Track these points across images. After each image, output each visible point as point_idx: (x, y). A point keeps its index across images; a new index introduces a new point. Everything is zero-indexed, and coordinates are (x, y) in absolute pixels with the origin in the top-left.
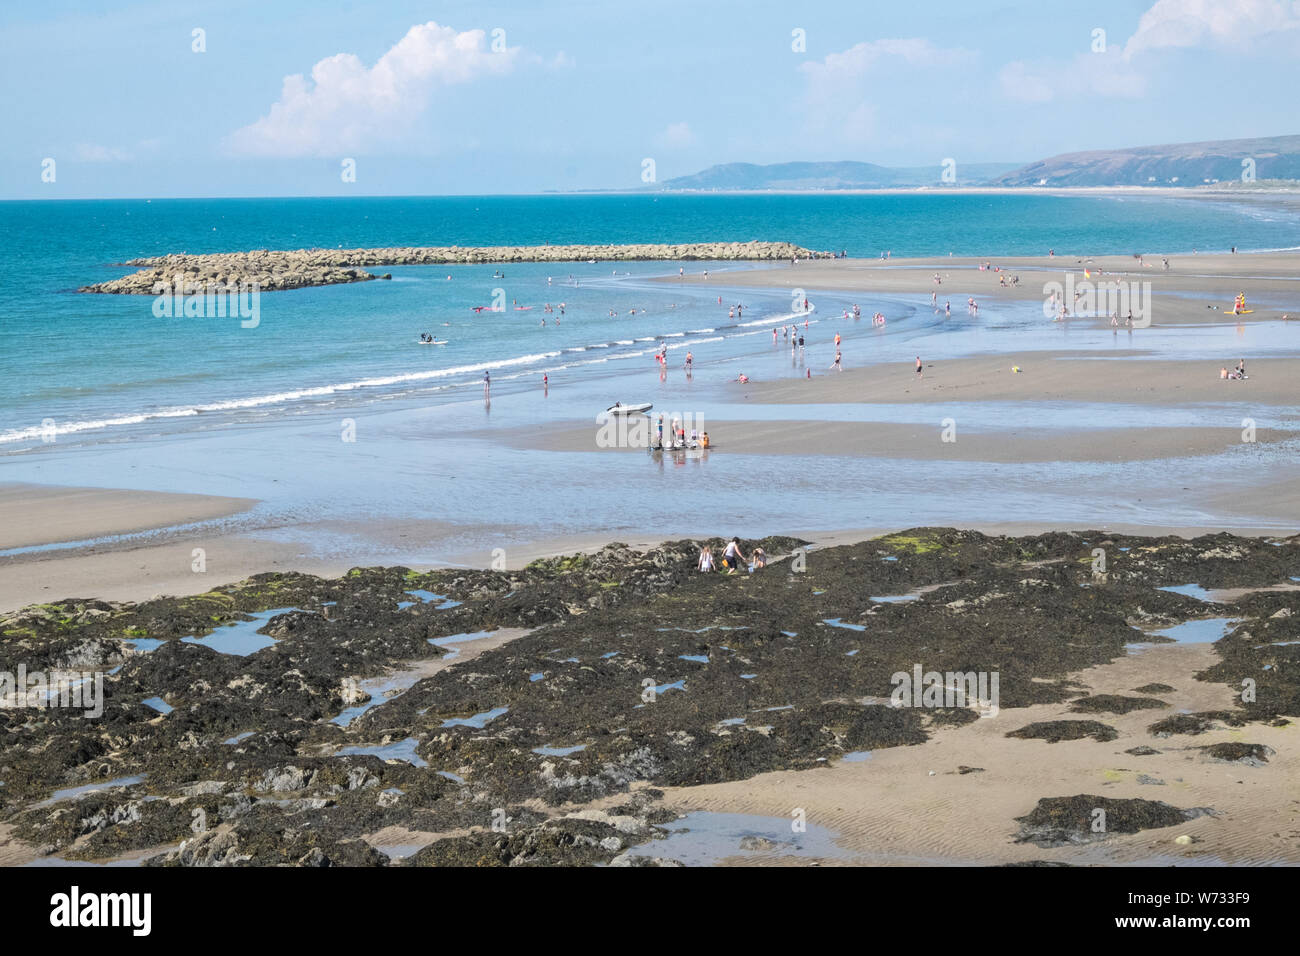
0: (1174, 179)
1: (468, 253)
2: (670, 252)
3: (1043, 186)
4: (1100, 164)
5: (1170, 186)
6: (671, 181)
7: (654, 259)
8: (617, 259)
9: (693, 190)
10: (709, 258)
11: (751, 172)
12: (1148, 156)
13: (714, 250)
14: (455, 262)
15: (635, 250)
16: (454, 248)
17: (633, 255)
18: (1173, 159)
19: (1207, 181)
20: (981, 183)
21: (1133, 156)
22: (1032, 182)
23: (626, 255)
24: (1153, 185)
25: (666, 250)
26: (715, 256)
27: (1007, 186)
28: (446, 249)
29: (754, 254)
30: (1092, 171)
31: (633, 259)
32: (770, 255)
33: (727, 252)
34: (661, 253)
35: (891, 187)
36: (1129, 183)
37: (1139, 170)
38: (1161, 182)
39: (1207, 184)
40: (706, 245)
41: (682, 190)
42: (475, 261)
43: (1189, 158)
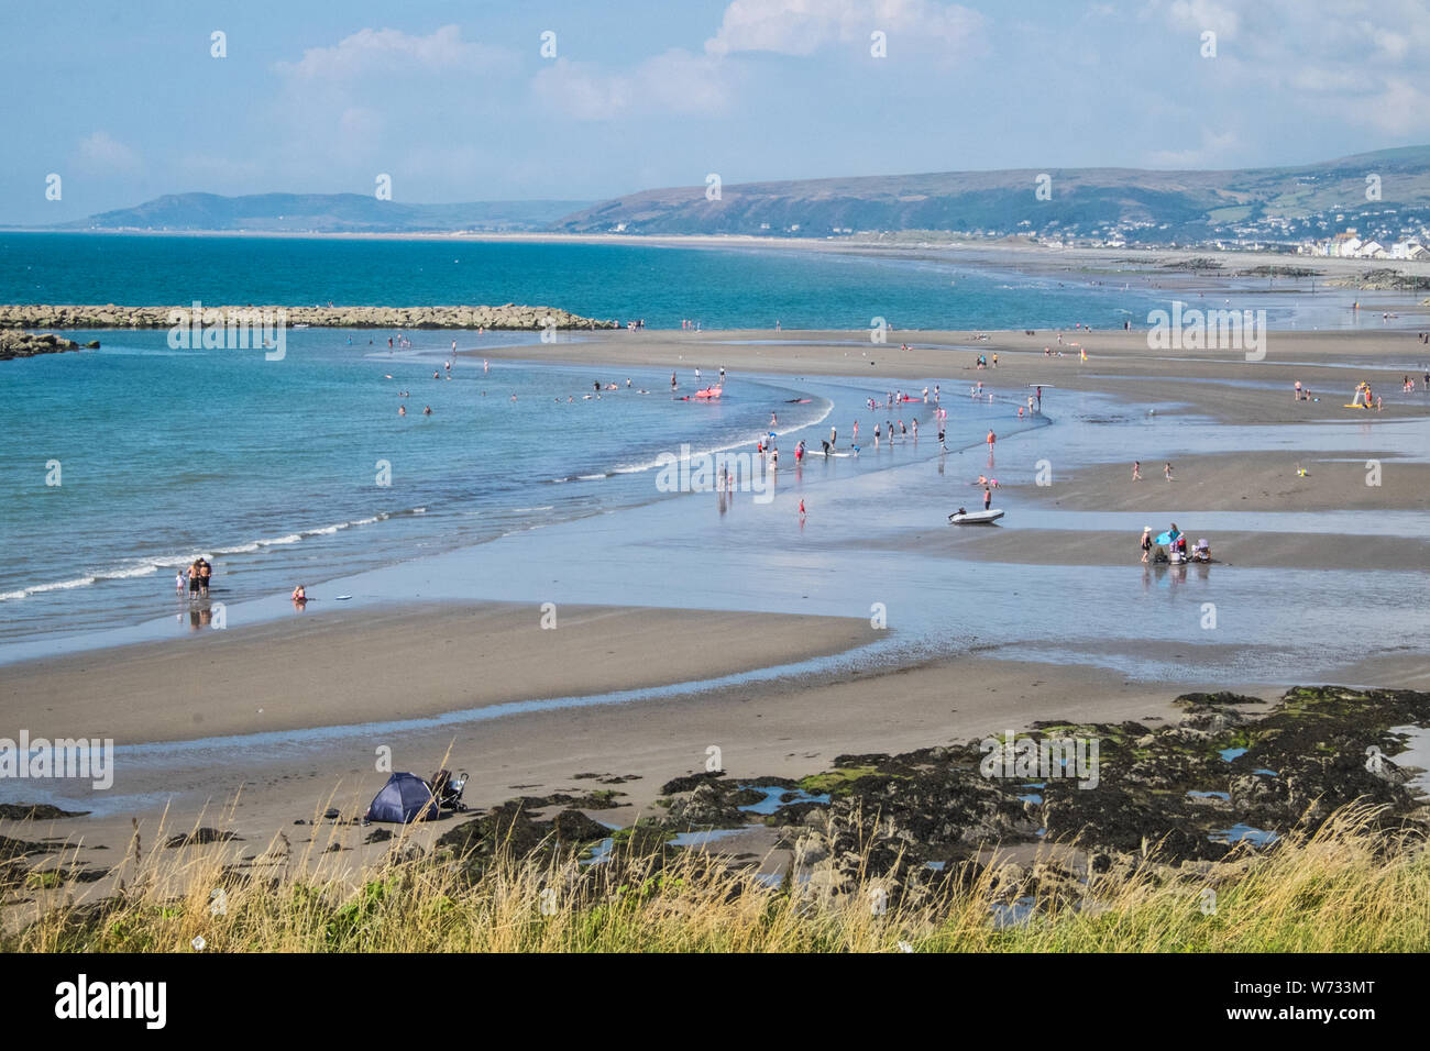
0: (794, 228)
1: (130, 315)
2: (401, 318)
3: (621, 233)
4: (696, 205)
5: (789, 236)
6: (104, 215)
7: (381, 326)
8: (331, 325)
9: (138, 229)
10: (455, 326)
11: (214, 205)
12: (760, 196)
13: (460, 315)
14: (117, 326)
15: (353, 314)
16: (110, 307)
17: (352, 320)
18: (793, 200)
19: (837, 230)
20: (532, 227)
21: (739, 195)
22: (606, 227)
23: (343, 320)
24: (766, 234)
25: (394, 314)
26: (464, 324)
27: (573, 231)
28: (99, 309)
29: (514, 321)
30: (685, 213)
31: (353, 325)
32: (536, 322)
33: (478, 320)
34: (388, 318)
35: (410, 230)
36: (734, 231)
37: (748, 214)
38: (776, 231)
39: (836, 234)
40: (446, 309)
41: (121, 229)
42: (143, 325)
43: (814, 199)
